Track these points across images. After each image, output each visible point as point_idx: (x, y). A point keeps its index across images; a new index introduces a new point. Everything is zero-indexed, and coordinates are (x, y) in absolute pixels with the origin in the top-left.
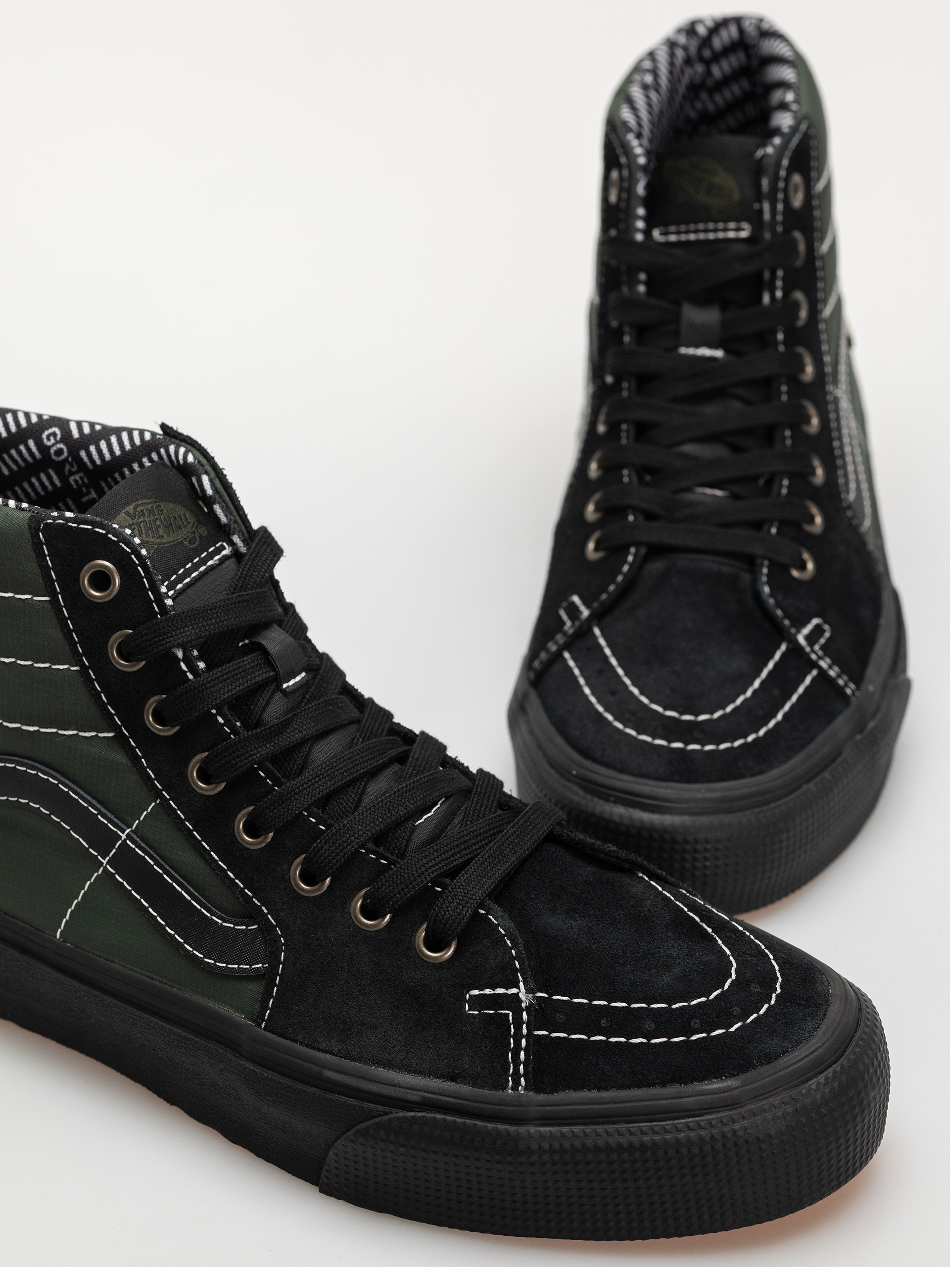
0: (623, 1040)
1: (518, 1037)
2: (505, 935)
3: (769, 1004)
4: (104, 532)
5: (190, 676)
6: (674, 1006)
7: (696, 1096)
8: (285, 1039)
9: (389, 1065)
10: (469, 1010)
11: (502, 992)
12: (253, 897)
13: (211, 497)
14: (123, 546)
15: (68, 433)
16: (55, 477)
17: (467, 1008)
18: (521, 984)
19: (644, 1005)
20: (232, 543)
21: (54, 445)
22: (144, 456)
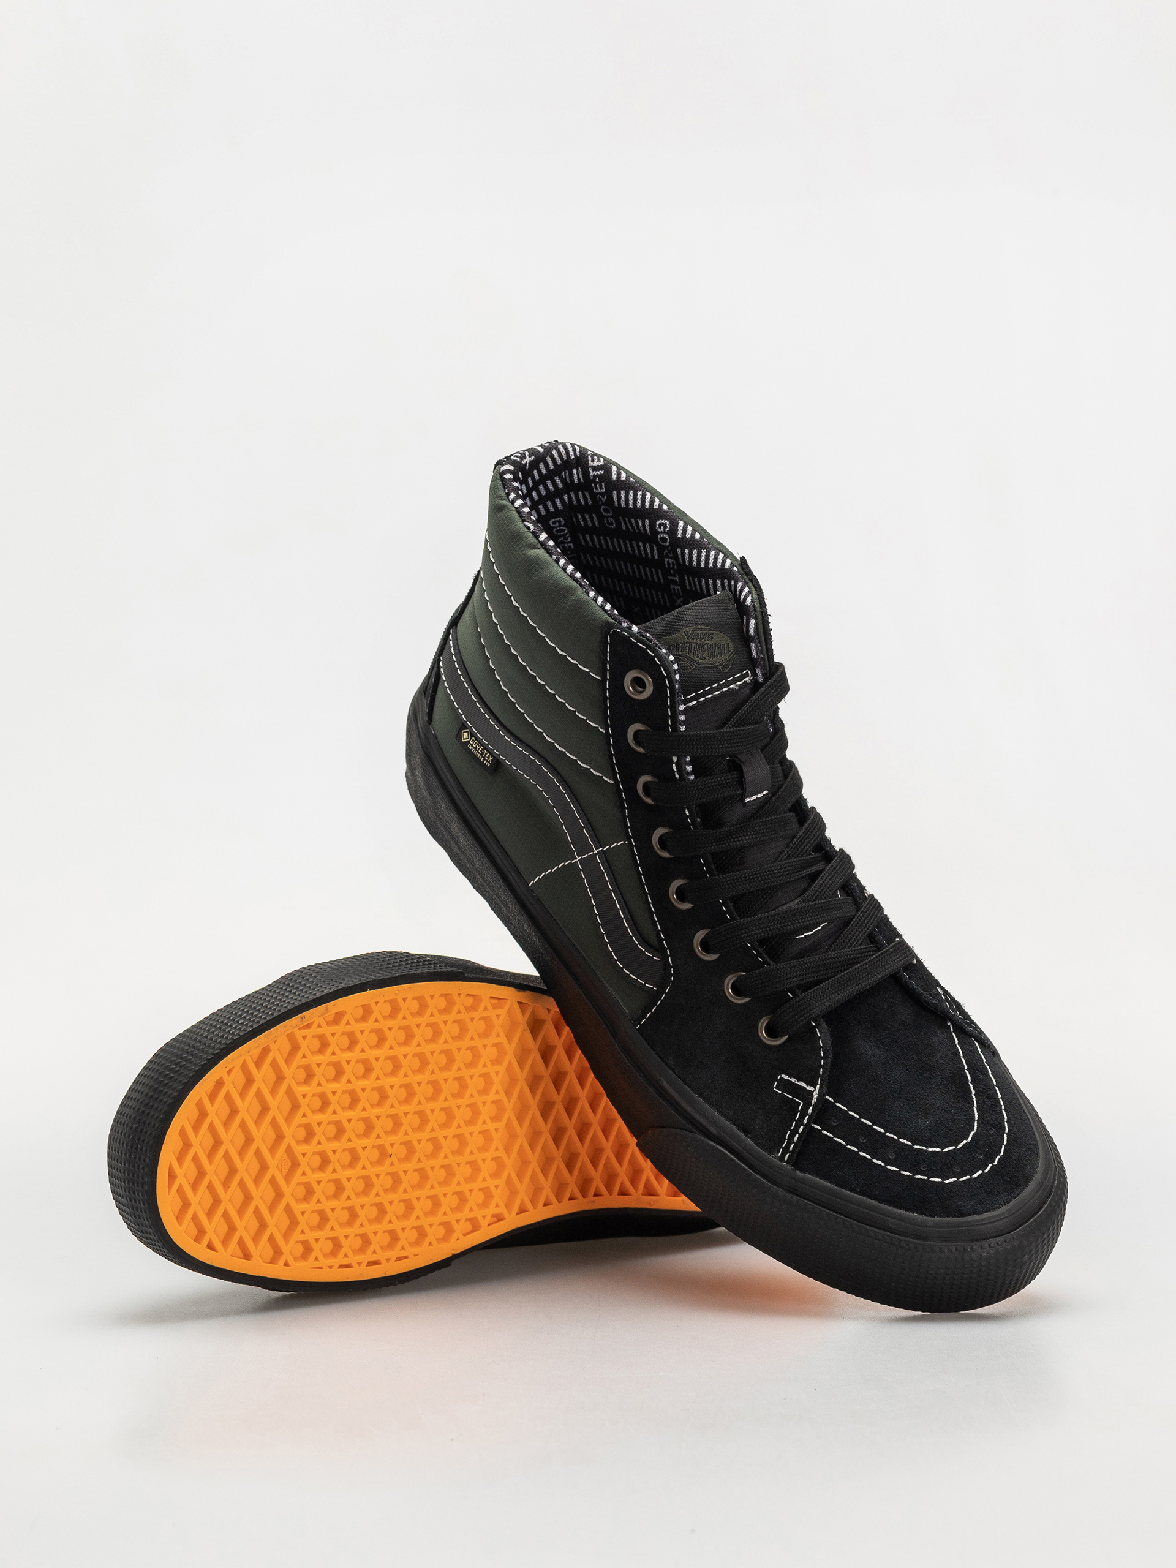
0: (869, 1157)
1: (799, 1123)
2: (822, 1047)
3: (983, 1171)
4: (653, 655)
5: (677, 775)
6: (916, 1147)
7: (899, 1220)
8: (648, 1044)
9: (707, 1100)
10: (775, 1088)
11: (802, 1085)
12: (664, 940)
13: (751, 636)
14: (663, 670)
15: (675, 530)
16: (656, 552)
17: (775, 1086)
18: (818, 1086)
19: (895, 1137)
20: (755, 674)
21: (662, 533)
22: (719, 578)
